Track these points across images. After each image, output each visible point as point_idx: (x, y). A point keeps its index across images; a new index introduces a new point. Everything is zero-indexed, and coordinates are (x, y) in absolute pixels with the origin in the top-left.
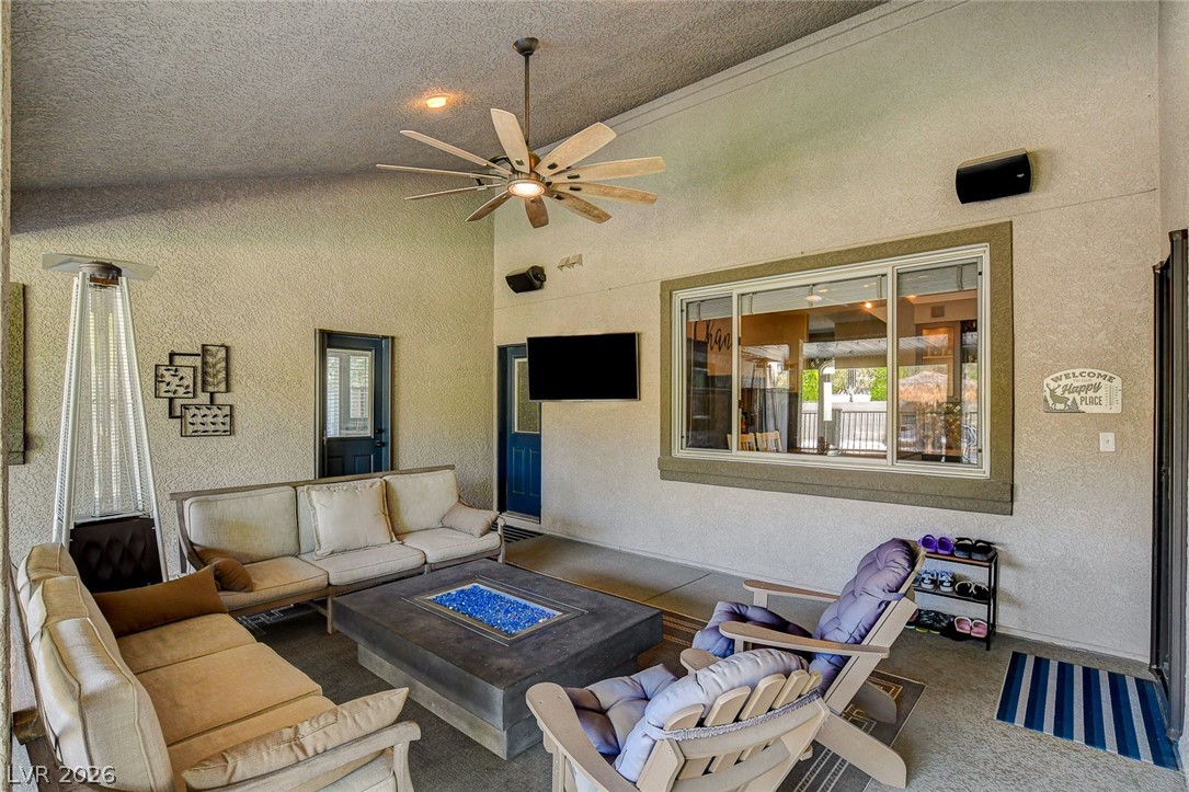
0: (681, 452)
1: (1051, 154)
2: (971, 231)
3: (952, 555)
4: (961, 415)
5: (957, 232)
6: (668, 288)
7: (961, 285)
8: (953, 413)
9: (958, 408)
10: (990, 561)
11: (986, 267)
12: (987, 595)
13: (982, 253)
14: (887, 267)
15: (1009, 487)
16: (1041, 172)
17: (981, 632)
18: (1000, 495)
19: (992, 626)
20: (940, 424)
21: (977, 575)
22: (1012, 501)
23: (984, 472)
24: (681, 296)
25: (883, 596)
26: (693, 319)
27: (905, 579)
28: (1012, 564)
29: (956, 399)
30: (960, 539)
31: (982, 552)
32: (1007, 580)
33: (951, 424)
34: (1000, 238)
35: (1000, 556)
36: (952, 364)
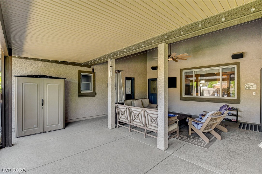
0: (184, 96)
1: (246, 52)
2: (234, 63)
3: (231, 110)
4: (230, 90)
5: (231, 63)
6: (182, 70)
7: (232, 70)
8: (228, 90)
9: (229, 89)
10: (237, 110)
11: (236, 68)
12: (236, 116)
13: (235, 66)
14: (220, 68)
15: (239, 100)
16: (244, 55)
17: (235, 121)
18: (238, 101)
19: (237, 120)
20: (226, 92)
21: (235, 113)
22: (240, 102)
23: (236, 98)
24: (184, 71)
25: (224, 110)
26: (186, 75)
27: (227, 108)
28: (240, 111)
29: (229, 88)
30: (232, 108)
31: (236, 109)
32: (239, 114)
33: (228, 92)
34: (238, 64)
35: (238, 110)
36: (228, 81)
